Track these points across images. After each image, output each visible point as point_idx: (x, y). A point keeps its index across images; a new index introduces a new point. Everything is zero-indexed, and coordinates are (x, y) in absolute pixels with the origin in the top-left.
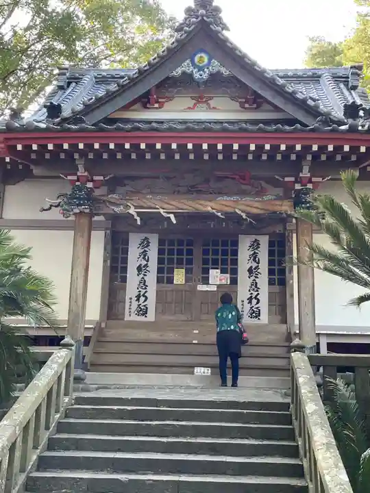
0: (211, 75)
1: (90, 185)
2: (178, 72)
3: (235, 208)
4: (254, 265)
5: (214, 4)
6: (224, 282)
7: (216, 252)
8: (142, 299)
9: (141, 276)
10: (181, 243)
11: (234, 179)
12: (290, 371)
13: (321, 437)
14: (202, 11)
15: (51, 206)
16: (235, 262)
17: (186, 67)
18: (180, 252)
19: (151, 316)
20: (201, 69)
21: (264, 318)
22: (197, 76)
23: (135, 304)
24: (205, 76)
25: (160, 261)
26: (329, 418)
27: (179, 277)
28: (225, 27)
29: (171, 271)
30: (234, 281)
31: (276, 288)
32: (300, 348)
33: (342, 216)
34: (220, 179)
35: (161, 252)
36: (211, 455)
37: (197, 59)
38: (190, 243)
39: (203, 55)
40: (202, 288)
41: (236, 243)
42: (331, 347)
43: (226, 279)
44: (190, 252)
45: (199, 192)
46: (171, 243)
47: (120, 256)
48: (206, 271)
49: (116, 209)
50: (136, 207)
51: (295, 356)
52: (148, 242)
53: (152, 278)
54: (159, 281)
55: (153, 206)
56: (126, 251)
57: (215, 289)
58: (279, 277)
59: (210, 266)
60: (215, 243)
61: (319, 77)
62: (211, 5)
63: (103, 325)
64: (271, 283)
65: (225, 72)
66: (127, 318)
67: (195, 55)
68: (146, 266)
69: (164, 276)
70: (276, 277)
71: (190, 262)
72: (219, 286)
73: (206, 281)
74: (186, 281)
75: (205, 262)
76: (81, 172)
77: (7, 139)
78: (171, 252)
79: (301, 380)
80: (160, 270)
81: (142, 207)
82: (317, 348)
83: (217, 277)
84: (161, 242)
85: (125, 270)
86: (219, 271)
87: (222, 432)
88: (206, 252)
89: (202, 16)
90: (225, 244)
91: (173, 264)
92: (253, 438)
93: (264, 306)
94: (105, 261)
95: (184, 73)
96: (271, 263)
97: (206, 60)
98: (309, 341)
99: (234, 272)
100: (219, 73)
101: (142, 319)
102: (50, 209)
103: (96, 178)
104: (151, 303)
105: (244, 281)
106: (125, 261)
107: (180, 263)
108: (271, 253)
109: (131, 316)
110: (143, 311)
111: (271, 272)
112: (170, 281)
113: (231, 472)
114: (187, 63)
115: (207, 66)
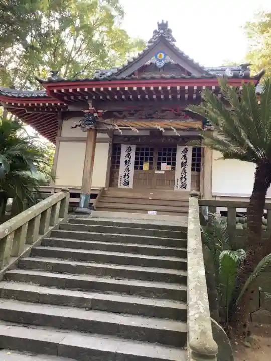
0: (166, 64)
1: (96, 115)
2: (148, 63)
3: (170, 126)
4: (184, 161)
5: (168, 28)
6: (168, 170)
7: (164, 155)
8: (127, 177)
9: (127, 166)
10: (147, 149)
11: (171, 111)
14: (162, 31)
15: (76, 126)
16: (174, 159)
17: (153, 60)
18: (147, 154)
19: (131, 186)
20: (160, 61)
21: (188, 188)
22: (158, 64)
23: (123, 180)
24: (162, 64)
25: (136, 159)
26: (202, 232)
27: (146, 166)
28: (173, 40)
29: (142, 164)
30: (174, 169)
31: (195, 173)
32: (195, 195)
34: (163, 111)
35: (137, 154)
36: (134, 254)
37: (158, 56)
38: (152, 150)
39: (161, 53)
40: (156, 172)
41: (175, 150)
43: (169, 168)
44: (152, 154)
45: (152, 118)
46: (143, 150)
47: (117, 156)
48: (159, 164)
49: (108, 127)
50: (119, 126)
52: (131, 149)
53: (132, 167)
54: (136, 168)
55: (127, 125)
56: (120, 154)
57: (164, 173)
59: (162, 161)
60: (164, 150)
62: (166, 28)
63: (106, 189)
64: (193, 170)
65: (173, 62)
66: (119, 186)
67: (158, 54)
68: (129, 161)
69: (138, 166)
70: (196, 168)
71: (151, 159)
72: (165, 172)
73: (159, 169)
74: (149, 169)
75: (159, 159)
76: (91, 107)
77: (49, 87)
78: (142, 154)
80: (136, 163)
81: (122, 126)
83: (164, 167)
84: (137, 149)
85: (119, 163)
86: (166, 164)
87: (144, 241)
88: (159, 155)
89: (161, 33)
90: (170, 150)
91: (143, 160)
92: (162, 245)
93: (189, 182)
94: (109, 158)
95: (151, 63)
96: (193, 160)
97: (163, 55)
99: (174, 164)
100: (170, 63)
101: (126, 187)
102: (76, 127)
103: (99, 111)
104: (131, 179)
105: (179, 169)
106: (119, 158)
107: (146, 160)
108: (193, 155)
109: (121, 185)
110: (127, 183)
111: (193, 165)
112: (141, 168)
113: (142, 265)
114: (154, 58)
115: (163, 59)
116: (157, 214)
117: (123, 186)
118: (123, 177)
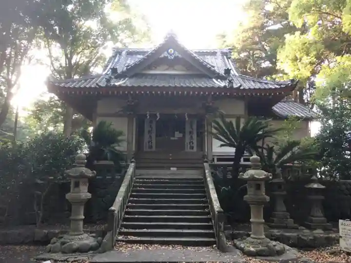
0: (175, 57)
2: (162, 56)
4: (191, 130)
8: (150, 143)
9: (150, 134)
12: (203, 168)
13: (211, 186)
19: (154, 149)
20: (171, 55)
21: (195, 149)
22: (169, 58)
23: (148, 145)
24: (173, 58)
30: (184, 136)
32: (207, 162)
33: (218, 124)
37: (169, 51)
39: (171, 50)
40: (172, 138)
42: (219, 160)
43: (181, 135)
48: (174, 132)
51: (205, 164)
52: (152, 122)
54: (156, 136)
57: (177, 139)
58: (200, 135)
59: (175, 130)
61: (216, 53)
64: (198, 136)
65: (180, 56)
67: (169, 49)
68: (151, 130)
73: (174, 136)
79: (206, 171)
82: (213, 160)
83: (178, 135)
86: (178, 132)
89: (171, 34)
93: (195, 145)
95: (165, 56)
97: (173, 51)
98: (210, 158)
99: (184, 133)
100: (178, 56)
101: (150, 150)
104: (154, 144)
105: (188, 136)
109: (146, 149)
110: (151, 147)
114: (166, 53)
115: (173, 54)
116: (177, 170)
117: (148, 150)
118: (147, 143)
